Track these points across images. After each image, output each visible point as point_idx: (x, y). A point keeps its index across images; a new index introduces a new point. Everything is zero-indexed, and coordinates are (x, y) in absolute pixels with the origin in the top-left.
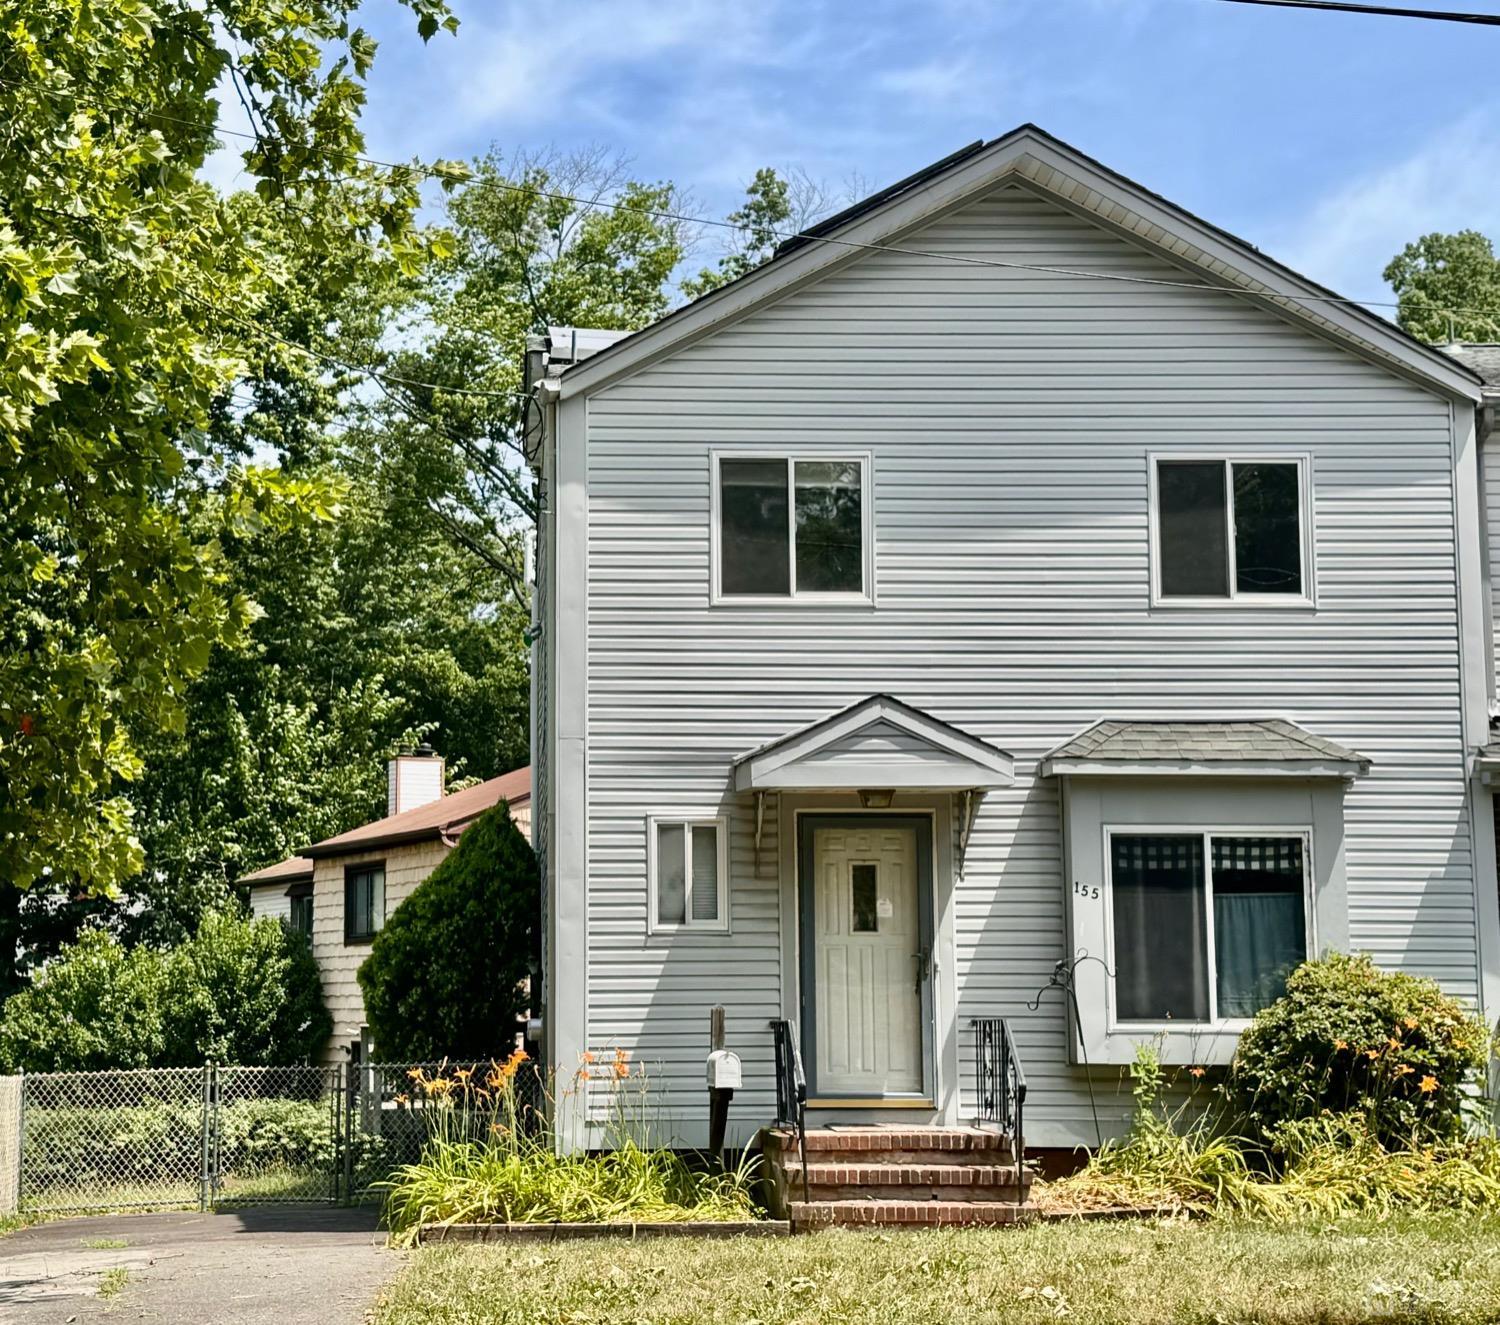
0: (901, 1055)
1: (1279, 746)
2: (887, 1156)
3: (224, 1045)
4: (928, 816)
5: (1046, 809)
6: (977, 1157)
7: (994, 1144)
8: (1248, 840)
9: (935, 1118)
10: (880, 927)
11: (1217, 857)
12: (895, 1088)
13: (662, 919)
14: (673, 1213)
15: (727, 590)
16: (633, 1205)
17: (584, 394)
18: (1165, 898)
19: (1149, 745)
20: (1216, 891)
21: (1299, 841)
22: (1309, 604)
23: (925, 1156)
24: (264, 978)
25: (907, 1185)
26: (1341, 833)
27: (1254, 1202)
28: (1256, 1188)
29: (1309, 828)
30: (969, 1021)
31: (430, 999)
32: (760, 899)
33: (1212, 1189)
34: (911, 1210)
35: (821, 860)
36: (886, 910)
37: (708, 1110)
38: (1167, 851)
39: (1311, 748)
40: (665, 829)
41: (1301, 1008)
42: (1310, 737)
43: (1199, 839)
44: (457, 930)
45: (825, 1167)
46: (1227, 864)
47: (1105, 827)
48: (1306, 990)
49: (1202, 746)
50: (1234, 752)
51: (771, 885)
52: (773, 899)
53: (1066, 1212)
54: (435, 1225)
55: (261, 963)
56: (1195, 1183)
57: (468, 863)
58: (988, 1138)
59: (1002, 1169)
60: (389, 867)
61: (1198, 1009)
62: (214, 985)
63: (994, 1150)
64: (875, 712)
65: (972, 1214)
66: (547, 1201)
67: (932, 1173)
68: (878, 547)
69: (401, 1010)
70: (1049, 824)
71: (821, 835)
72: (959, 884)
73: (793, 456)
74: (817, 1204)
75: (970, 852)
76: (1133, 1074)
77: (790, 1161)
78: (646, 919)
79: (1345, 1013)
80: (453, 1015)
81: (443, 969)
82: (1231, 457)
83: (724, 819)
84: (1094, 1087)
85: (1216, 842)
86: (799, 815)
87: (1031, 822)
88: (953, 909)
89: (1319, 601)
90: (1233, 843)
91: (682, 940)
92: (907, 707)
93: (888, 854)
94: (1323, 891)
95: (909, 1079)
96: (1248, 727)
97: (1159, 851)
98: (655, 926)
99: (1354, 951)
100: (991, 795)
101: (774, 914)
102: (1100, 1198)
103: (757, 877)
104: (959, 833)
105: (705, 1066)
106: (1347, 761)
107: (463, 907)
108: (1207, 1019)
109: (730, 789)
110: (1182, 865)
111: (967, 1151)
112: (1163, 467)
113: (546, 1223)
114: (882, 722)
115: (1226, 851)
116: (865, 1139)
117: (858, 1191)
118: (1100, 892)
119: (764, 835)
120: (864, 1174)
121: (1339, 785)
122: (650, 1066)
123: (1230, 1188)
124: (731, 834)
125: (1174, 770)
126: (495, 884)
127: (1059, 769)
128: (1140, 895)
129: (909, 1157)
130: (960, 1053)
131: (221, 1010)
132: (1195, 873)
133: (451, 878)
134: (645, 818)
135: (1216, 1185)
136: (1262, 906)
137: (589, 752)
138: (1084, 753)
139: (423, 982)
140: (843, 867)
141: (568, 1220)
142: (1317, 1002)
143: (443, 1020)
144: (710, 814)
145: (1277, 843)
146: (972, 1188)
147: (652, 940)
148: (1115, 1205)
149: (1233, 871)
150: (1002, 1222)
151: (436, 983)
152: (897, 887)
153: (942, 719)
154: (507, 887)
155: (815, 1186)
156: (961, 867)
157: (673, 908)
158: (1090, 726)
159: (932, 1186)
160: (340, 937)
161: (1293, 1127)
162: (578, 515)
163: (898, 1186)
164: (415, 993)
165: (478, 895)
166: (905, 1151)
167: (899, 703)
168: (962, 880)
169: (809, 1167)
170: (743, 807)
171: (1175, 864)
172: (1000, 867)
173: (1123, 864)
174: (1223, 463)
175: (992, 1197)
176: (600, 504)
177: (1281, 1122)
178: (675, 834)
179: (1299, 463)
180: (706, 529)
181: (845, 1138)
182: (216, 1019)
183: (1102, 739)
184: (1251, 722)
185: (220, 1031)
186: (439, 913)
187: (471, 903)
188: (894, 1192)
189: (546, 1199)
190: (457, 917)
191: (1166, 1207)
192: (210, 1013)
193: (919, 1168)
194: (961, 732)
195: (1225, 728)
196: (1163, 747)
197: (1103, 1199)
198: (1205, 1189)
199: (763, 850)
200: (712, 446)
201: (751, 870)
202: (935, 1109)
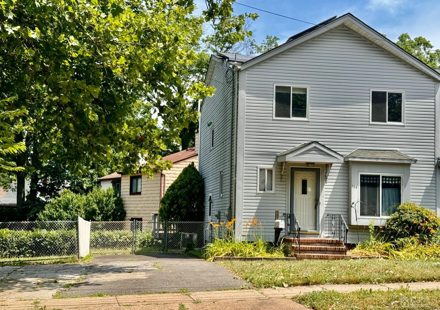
0: (311, 222)
1: (397, 156)
2: (314, 244)
3: (100, 217)
4: (319, 169)
5: (345, 168)
6: (334, 245)
7: (338, 242)
8: (389, 177)
9: (319, 236)
10: (308, 193)
11: (383, 180)
12: (310, 230)
13: (260, 190)
14: (269, 256)
15: (276, 116)
16: (261, 253)
17: (246, 69)
18: (371, 189)
19: (369, 155)
20: (382, 188)
21: (400, 177)
22: (403, 124)
23: (323, 244)
24: (110, 202)
25: (320, 250)
26: (409, 176)
27: (397, 256)
28: (397, 252)
29: (403, 174)
30: (327, 215)
31: (179, 207)
32: (282, 186)
33: (388, 253)
34: (323, 256)
35: (295, 178)
36: (310, 190)
37: (274, 233)
38: (372, 179)
39: (404, 157)
40: (261, 170)
41: (402, 214)
42: (403, 154)
43: (379, 176)
44: (186, 191)
45: (303, 246)
46: (384, 182)
47: (359, 173)
48: (404, 210)
49: (381, 156)
50: (387, 157)
51: (285, 183)
52: (285, 186)
53: (356, 257)
54: (219, 257)
55: (109, 198)
56: (383, 251)
57: (187, 176)
58: (337, 241)
59: (341, 247)
60: (142, 177)
61: (378, 213)
62: (98, 203)
63: (338, 243)
64: (313, 145)
65: (336, 257)
66: (242, 252)
67: (326, 248)
68: (310, 108)
69: (172, 210)
70: (346, 172)
71: (296, 172)
72: (325, 184)
73: (292, 86)
74: (302, 254)
75: (329, 177)
76: (369, 227)
77: (293, 244)
78: (256, 190)
79: (413, 215)
80: (185, 211)
81: (182, 200)
82: (388, 91)
83: (274, 168)
84: (359, 230)
85: (383, 177)
86: (291, 168)
87: (342, 171)
88: (324, 190)
89: (405, 124)
90: (386, 177)
91: (264, 195)
92: (321, 144)
93: (310, 178)
94: (405, 189)
95: (314, 227)
96: (389, 152)
97: (370, 178)
98: (258, 191)
99: (412, 202)
100: (333, 165)
101: (285, 190)
102: (363, 254)
103: (281, 181)
104: (326, 173)
105: (274, 223)
106: (412, 160)
107: (187, 186)
108: (379, 216)
109: (276, 161)
110: (375, 182)
111: (332, 243)
112: (373, 92)
113: (242, 257)
114: (315, 147)
115: (384, 179)
116: (310, 240)
117: (309, 251)
118: (357, 187)
119: (284, 172)
120: (311, 248)
121: (409, 165)
122: (262, 223)
123: (392, 252)
124: (276, 171)
125: (375, 161)
126: (194, 181)
127: (350, 159)
128: (366, 188)
129: (319, 244)
130: (325, 222)
131: (99, 209)
132: (378, 184)
133: (183, 180)
134: (257, 167)
135: (389, 252)
136: (391, 191)
137: (245, 152)
138: (355, 156)
139: (177, 203)
140: (300, 179)
141: (248, 256)
142: (406, 212)
143: (182, 212)
144: (271, 167)
145: (395, 177)
146: (334, 251)
147: (257, 195)
148: (366, 256)
149: (386, 183)
150: (343, 258)
151: (181, 204)
152: (312, 185)
153: (329, 147)
154: (197, 182)
155: (301, 250)
156: (326, 180)
157: (263, 188)
158: (355, 150)
159: (325, 251)
160: (129, 193)
161: (402, 240)
162: (244, 97)
163: (318, 251)
164: (175, 206)
165: (190, 184)
166: (318, 243)
167: (319, 143)
168: (326, 183)
169: (300, 246)
170: (279, 165)
171: (373, 181)
172: (335, 181)
173: (362, 181)
174: (386, 92)
175: (338, 253)
176: (248, 95)
177: (399, 238)
178: (263, 171)
179: (402, 93)
180: (272, 102)
181: (306, 240)
182: (98, 211)
183: (359, 153)
184: (390, 150)
185: (99, 214)
186: (181, 188)
187: (189, 185)
188: (317, 252)
189: (241, 251)
190: (186, 189)
191: (378, 256)
192: (97, 210)
193: (323, 247)
194: (332, 150)
195: (385, 152)
196: (372, 155)
197: (364, 254)
198: (386, 253)
199: (283, 175)
200: (274, 83)
201: (280, 180)
202: (319, 234)
